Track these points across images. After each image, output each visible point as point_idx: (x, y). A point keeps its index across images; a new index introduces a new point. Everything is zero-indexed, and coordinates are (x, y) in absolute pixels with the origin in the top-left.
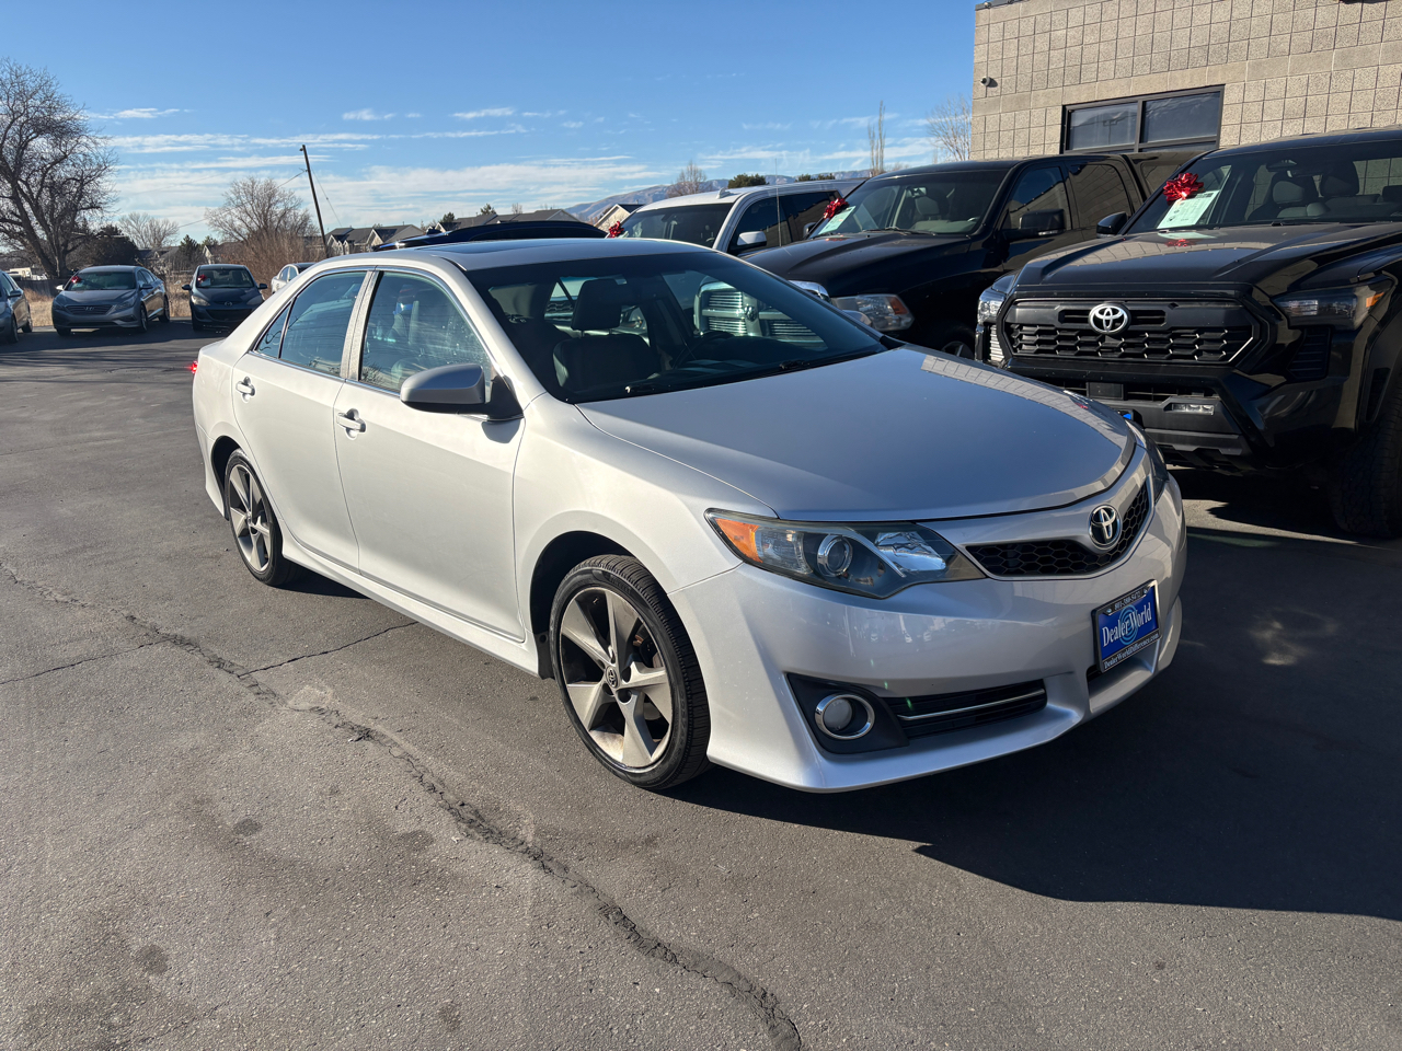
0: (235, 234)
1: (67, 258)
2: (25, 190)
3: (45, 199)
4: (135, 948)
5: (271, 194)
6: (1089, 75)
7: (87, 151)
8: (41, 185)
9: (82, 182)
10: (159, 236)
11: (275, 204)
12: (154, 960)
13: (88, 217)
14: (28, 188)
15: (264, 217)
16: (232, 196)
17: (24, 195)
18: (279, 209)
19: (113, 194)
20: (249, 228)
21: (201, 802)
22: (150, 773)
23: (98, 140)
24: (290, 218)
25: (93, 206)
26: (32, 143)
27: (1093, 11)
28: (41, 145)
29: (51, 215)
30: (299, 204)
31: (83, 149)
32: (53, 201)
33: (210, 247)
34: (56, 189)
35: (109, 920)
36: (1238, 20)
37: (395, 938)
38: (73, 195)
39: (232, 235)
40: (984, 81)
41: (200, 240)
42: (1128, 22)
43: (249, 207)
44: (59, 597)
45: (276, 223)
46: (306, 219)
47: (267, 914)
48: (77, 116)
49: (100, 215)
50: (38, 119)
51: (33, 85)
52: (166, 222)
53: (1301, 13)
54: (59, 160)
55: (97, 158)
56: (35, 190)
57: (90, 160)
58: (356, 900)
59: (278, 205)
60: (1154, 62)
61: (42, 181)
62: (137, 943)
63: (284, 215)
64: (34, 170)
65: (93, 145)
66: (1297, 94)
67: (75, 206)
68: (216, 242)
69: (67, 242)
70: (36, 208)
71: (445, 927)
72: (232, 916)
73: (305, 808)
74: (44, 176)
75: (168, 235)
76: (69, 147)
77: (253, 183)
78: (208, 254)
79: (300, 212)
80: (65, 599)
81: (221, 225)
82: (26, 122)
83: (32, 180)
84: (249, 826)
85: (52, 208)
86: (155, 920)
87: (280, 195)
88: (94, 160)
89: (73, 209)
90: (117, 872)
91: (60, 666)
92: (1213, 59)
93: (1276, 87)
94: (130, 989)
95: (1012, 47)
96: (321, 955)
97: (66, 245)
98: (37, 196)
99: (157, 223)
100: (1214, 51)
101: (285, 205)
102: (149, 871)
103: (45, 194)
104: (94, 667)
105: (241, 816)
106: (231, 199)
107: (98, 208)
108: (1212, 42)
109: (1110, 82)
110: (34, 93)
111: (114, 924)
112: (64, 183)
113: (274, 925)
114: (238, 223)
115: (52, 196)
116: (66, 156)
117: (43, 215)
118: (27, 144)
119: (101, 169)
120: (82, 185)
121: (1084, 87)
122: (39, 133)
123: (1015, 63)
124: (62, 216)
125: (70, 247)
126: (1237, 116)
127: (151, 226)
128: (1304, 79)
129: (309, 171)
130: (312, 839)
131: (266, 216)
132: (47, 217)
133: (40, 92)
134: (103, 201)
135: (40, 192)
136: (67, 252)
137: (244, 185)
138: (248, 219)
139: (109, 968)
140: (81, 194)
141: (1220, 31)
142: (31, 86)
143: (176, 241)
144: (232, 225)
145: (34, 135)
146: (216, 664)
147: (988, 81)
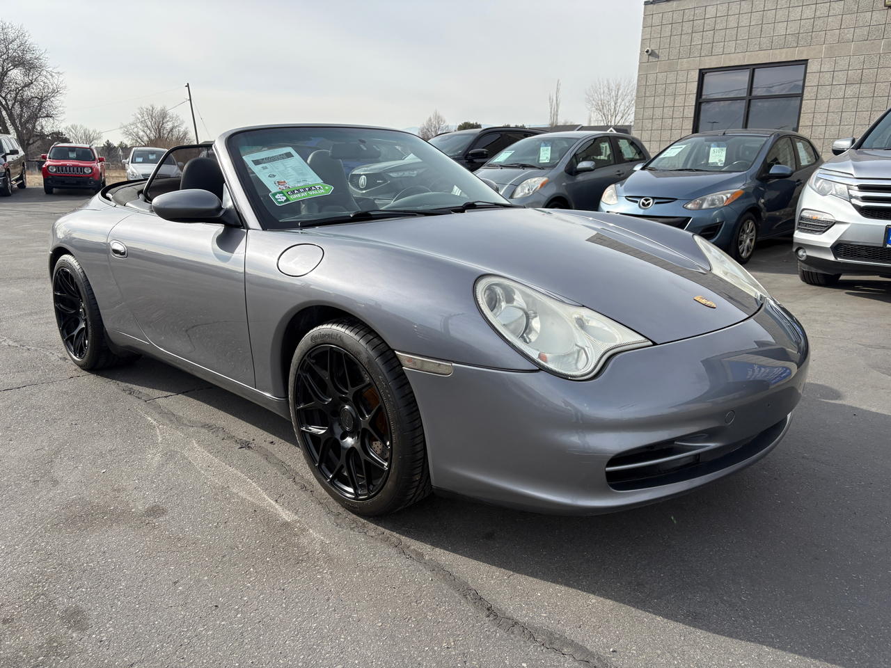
0: (139, 140)
1: (29, 149)
2: (4, 103)
3: (17, 110)
4: (61, 607)
5: (163, 115)
6: (718, 49)
7: (46, 80)
8: (15, 100)
9: (42, 100)
10: (89, 139)
11: (166, 123)
12: (76, 619)
13: (44, 123)
14: (6, 102)
15: (159, 129)
16: (139, 116)
17: (3, 106)
18: (168, 126)
19: (62, 108)
20: (149, 137)
21: (118, 491)
22: (77, 467)
23: (53, 74)
24: (175, 133)
25: (47, 116)
26: (10, 73)
27: (723, 8)
28: (16, 74)
29: (20, 120)
30: (182, 124)
31: (43, 78)
32: (22, 111)
33: (122, 148)
34: (24, 103)
35: (39, 582)
36: (819, 18)
37: (286, 608)
38: (35, 108)
39: (137, 140)
40: (647, 52)
41: (116, 144)
42: (746, 16)
43: (149, 124)
44: (11, 343)
45: (166, 136)
46: (185, 134)
47: (175, 583)
48: (41, 57)
49: (52, 122)
50: (15, 57)
51: (13, 36)
52: (95, 131)
53: (862, 15)
54: (28, 85)
55: (52, 85)
56: (10, 103)
57: (48, 87)
58: (250, 573)
59: (169, 123)
60: (762, 43)
61: (16, 97)
62: (63, 602)
63: (172, 130)
64: (11, 91)
65: (50, 77)
66: (856, 68)
67: (36, 115)
68: (126, 146)
69: (30, 138)
70: (11, 116)
71: (328, 600)
72: (144, 584)
73: (202, 498)
74: (17, 94)
75: (96, 139)
76: (35, 77)
77: (153, 109)
78: (121, 153)
79: (182, 129)
80: (15, 344)
81: (130, 134)
82: (7, 59)
83: (9, 96)
84: (156, 511)
85: (21, 116)
86: (78, 584)
87: (170, 117)
88: (51, 86)
89: (34, 117)
90: (47, 543)
91: (9, 388)
92: (802, 43)
93: (843, 63)
94: (55, 644)
95: (667, 30)
96: (224, 620)
97: (29, 140)
98: (12, 108)
99: (89, 132)
100: (802, 38)
101: (173, 123)
102: (74, 542)
103: (17, 106)
104: (35, 390)
105: (151, 502)
106: (138, 118)
107: (51, 117)
108: (801, 31)
109: (732, 55)
110: (13, 41)
111: (43, 586)
112: (29, 100)
113: (182, 593)
114: (141, 134)
115: (22, 108)
116: (32, 83)
117: (14, 120)
118: (6, 73)
119: (55, 92)
120: (42, 102)
121: (714, 57)
122: (15, 66)
123: (668, 40)
124: (27, 122)
125: (31, 142)
126: (816, 80)
127: (85, 133)
128: (862, 58)
129: (190, 100)
130: (209, 523)
131: (160, 130)
132: (17, 121)
133: (17, 40)
134: (55, 113)
135: (14, 104)
136: (28, 144)
137: (147, 109)
138: (148, 132)
139: (38, 624)
140: (40, 107)
141: (807, 24)
142: (11, 36)
143: (101, 143)
144: (137, 135)
145: (12, 67)
146: (128, 392)
147: (650, 51)
